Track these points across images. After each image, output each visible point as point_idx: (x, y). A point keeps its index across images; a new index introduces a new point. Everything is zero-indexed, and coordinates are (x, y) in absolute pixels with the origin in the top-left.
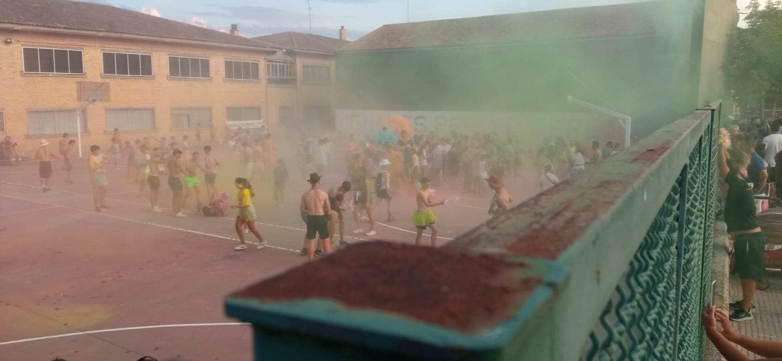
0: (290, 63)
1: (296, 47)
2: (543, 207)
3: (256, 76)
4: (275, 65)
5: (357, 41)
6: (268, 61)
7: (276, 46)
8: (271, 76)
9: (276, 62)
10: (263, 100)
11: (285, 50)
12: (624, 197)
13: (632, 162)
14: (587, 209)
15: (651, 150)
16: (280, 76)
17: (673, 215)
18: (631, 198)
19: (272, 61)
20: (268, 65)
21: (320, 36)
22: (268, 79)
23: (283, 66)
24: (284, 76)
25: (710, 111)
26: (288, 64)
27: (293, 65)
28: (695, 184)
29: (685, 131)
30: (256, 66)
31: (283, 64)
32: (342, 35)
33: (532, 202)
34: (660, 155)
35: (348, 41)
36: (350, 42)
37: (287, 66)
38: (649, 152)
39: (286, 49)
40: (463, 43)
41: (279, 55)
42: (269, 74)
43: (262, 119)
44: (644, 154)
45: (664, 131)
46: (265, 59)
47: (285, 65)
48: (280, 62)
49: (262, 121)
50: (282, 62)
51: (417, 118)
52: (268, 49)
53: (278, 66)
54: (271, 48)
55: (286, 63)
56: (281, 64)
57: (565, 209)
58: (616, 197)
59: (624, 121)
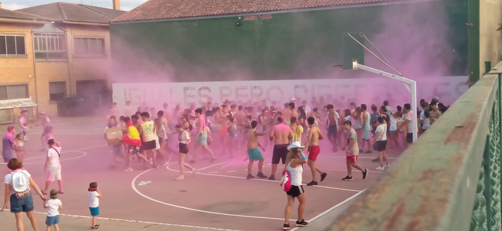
0: (59, 35)
1: (66, 18)
2: (375, 211)
3: (22, 51)
4: (43, 38)
5: (132, 11)
6: (35, 34)
7: (43, 18)
8: (39, 51)
9: (44, 35)
10: (30, 76)
11: (53, 22)
12: (454, 190)
13: (446, 143)
14: (422, 210)
15: (459, 127)
16: (49, 49)
17: (482, 191)
18: (460, 190)
19: (40, 34)
20: (36, 39)
21: (92, 7)
22: (35, 53)
23: (52, 39)
24: (53, 49)
25: (497, 75)
26: (58, 37)
27: (63, 38)
28: (493, 152)
29: (484, 101)
30: (21, 40)
31: (52, 37)
32: (116, 5)
33: (360, 204)
34: (471, 132)
35: (123, 12)
36: (125, 12)
37: (56, 39)
38: (459, 129)
39: (55, 21)
40: (244, 10)
41: (48, 28)
42: (36, 49)
43: (30, 97)
44: (453, 132)
45: (462, 102)
46: (32, 32)
47: (54, 38)
48: (48, 35)
49: (30, 99)
50: (52, 35)
51: (200, 89)
52: (35, 21)
53: (46, 39)
54: (38, 20)
55: (56, 35)
56: (50, 37)
57: (399, 212)
58: (447, 192)
59: (410, 85)
